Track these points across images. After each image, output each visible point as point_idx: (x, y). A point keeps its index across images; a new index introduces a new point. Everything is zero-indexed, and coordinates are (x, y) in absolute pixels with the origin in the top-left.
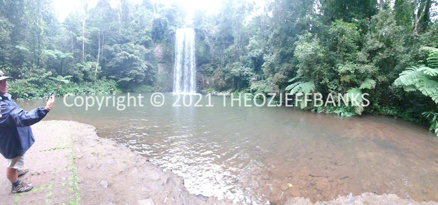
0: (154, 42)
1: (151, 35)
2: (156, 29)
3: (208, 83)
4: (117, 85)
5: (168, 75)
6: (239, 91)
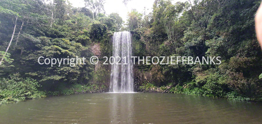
0: (93, 41)
1: (88, 35)
2: (95, 31)
3: (145, 78)
4: (39, 86)
5: (105, 72)
6: (181, 85)
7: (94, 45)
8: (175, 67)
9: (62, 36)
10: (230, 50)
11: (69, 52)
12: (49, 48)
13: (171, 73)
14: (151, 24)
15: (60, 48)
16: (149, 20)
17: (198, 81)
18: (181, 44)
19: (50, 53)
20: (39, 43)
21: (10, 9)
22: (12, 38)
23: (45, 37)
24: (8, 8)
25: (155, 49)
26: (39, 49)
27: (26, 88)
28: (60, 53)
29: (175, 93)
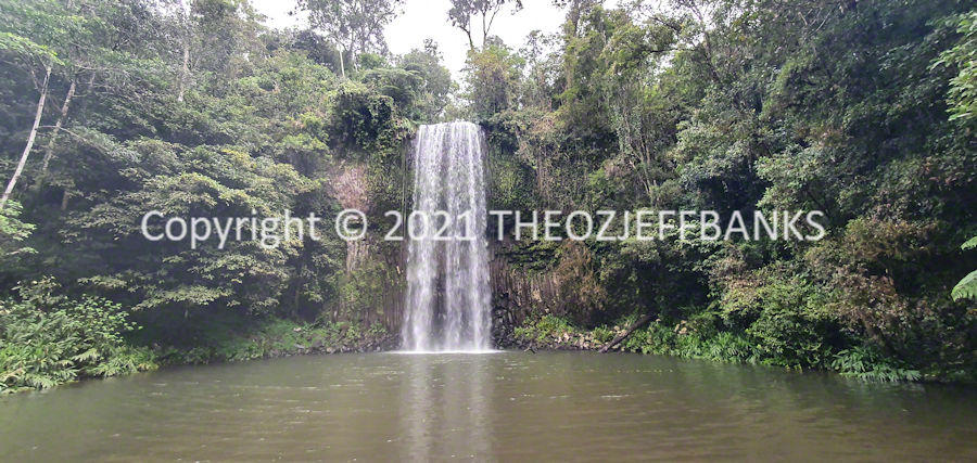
0: (338, 159)
1: (323, 134)
2: (347, 120)
3: (536, 296)
4: (130, 328)
5: (384, 273)
6: (669, 324)
7: (341, 172)
8: (645, 258)
9: (223, 139)
10: (845, 194)
11: (249, 200)
12: (171, 181)
13: (633, 277)
14: (556, 96)
15: (214, 184)
16: (551, 82)
17: (729, 308)
18: (666, 170)
19: (176, 204)
20: (135, 165)
21: (23, 36)
22: (30, 145)
23: (159, 142)
24: (13, 31)
25: (572, 187)
26: (135, 185)
27: (82, 334)
28: (214, 203)
29: (645, 352)
